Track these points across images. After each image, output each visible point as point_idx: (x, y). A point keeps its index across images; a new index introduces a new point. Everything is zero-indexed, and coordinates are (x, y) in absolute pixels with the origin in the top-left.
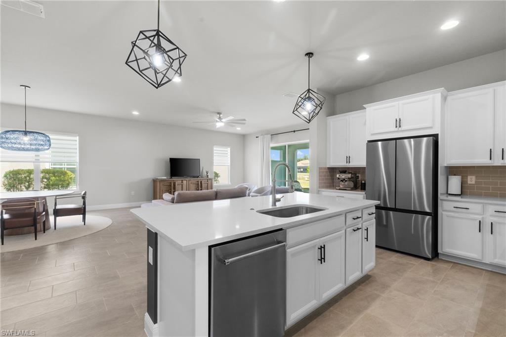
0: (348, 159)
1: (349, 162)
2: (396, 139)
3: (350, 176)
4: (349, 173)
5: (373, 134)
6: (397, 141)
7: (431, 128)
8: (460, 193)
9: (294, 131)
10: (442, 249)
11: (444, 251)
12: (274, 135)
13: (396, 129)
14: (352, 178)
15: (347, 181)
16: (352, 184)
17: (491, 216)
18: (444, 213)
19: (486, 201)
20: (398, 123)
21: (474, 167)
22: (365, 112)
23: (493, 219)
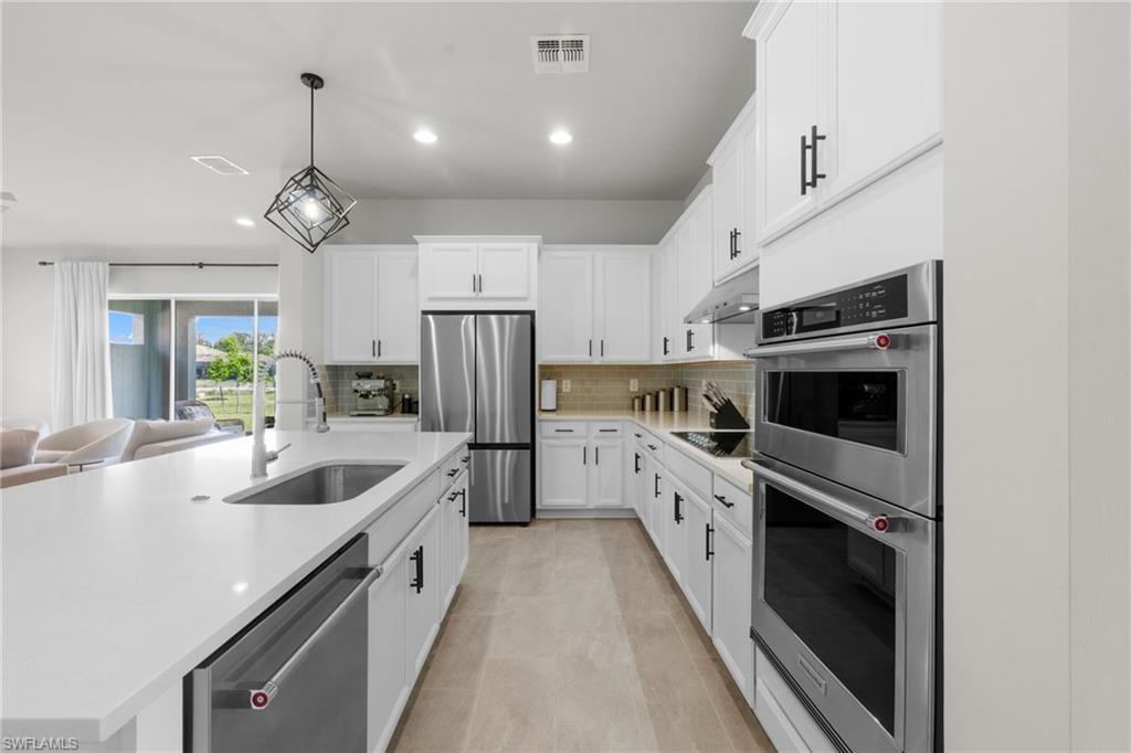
0: (377, 348)
1: (379, 355)
2: (475, 313)
3: (381, 384)
4: (378, 378)
5: (431, 299)
6: (478, 316)
7: (525, 299)
8: (554, 408)
9: (201, 265)
10: (541, 502)
11: (544, 503)
12: (120, 266)
13: (474, 295)
14: (386, 388)
15: (374, 396)
16: (383, 402)
17: (596, 438)
18: (543, 441)
19: (589, 417)
20: (478, 284)
21: (568, 366)
22: (417, 250)
23: (598, 443)
